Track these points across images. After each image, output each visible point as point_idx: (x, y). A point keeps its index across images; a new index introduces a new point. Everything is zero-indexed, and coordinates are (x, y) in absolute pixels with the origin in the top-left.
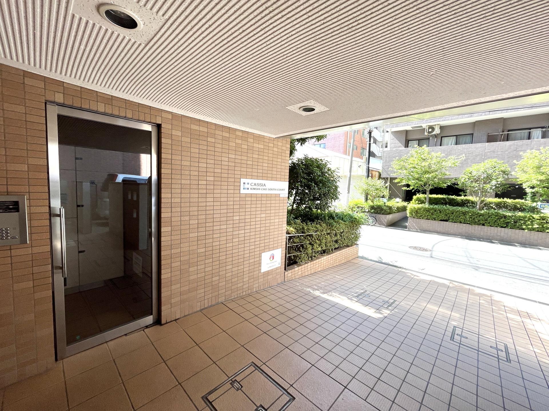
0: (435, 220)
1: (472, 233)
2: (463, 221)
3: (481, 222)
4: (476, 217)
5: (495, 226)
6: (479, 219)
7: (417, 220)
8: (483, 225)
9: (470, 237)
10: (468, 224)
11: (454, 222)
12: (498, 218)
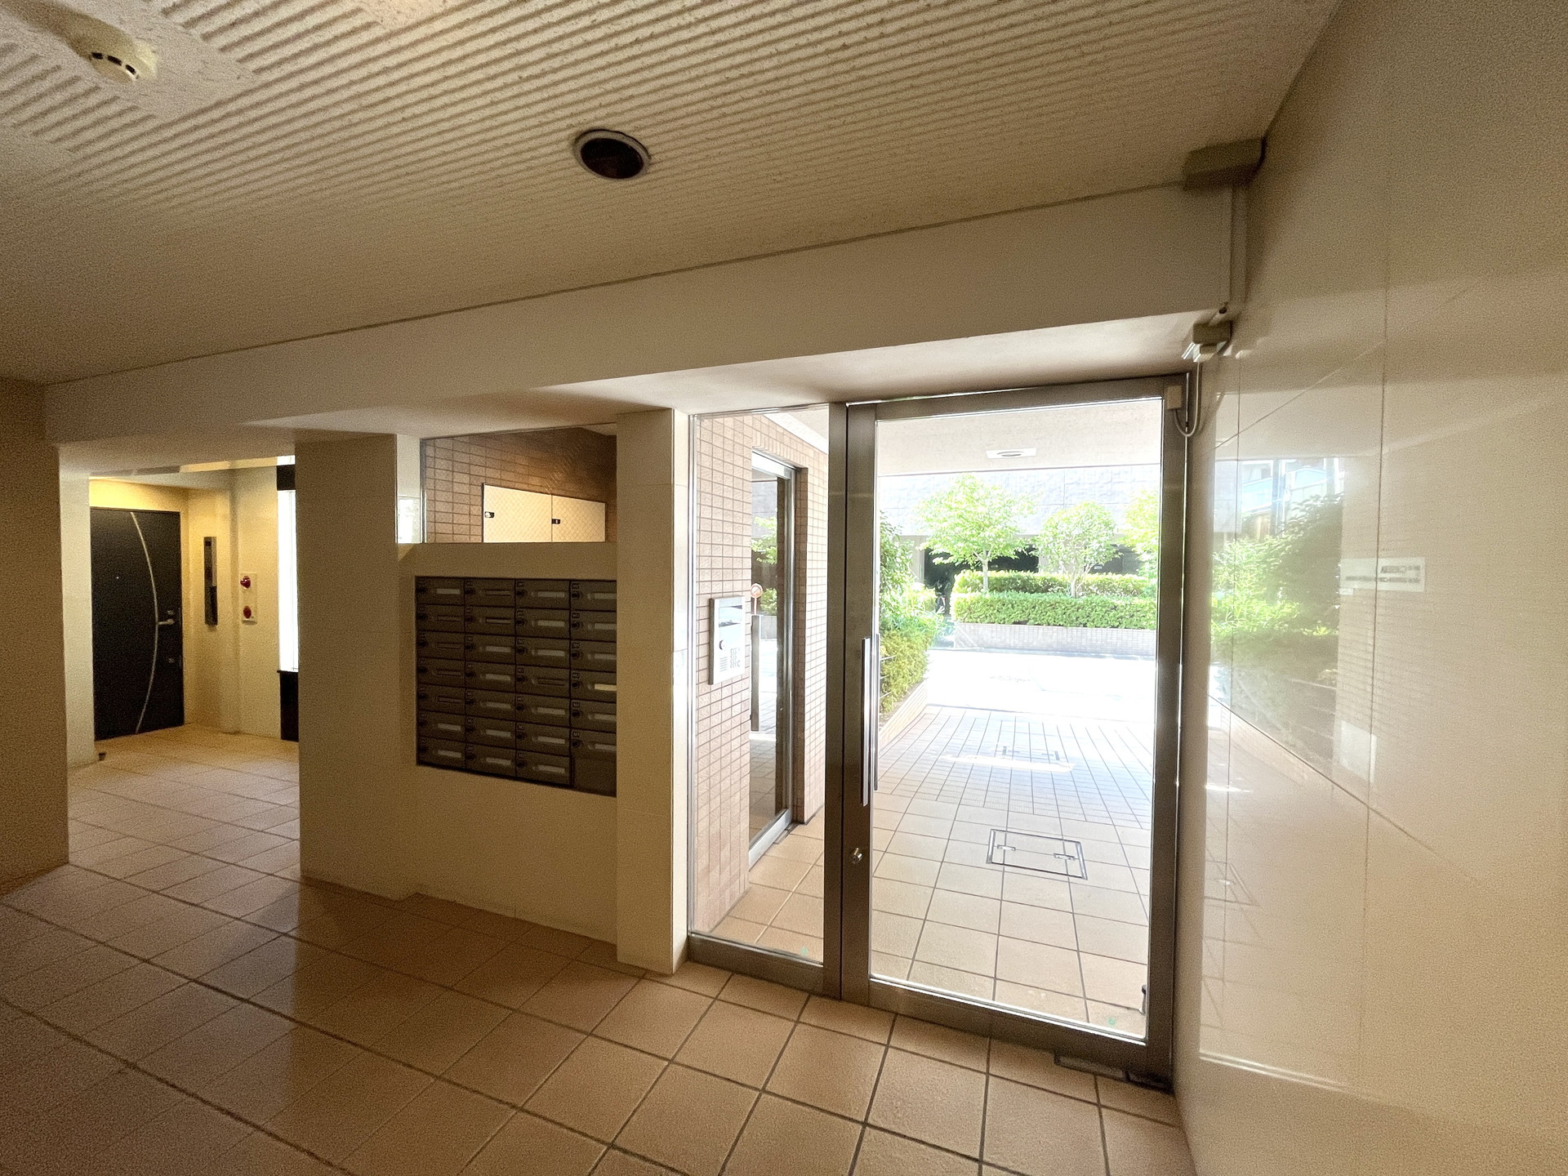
0: (1004, 623)
1: (1068, 643)
2: (1052, 622)
3: (1081, 620)
4: (1073, 611)
5: (1103, 625)
6: (1078, 614)
7: (972, 626)
8: (1085, 625)
9: (1067, 651)
10: (1060, 625)
11: (1038, 624)
12: (1107, 611)
